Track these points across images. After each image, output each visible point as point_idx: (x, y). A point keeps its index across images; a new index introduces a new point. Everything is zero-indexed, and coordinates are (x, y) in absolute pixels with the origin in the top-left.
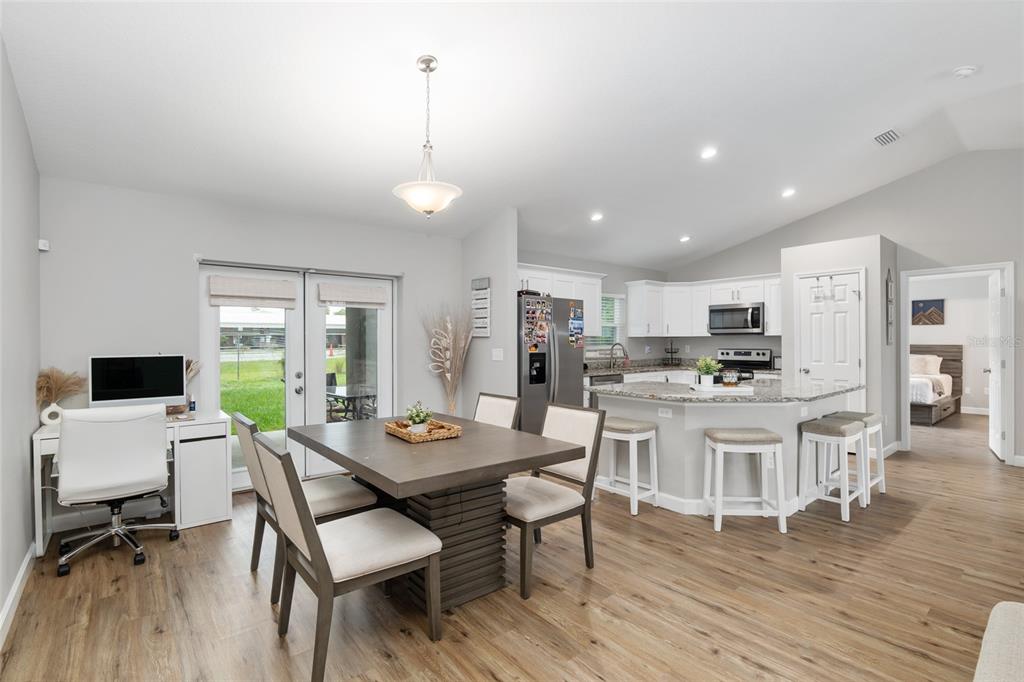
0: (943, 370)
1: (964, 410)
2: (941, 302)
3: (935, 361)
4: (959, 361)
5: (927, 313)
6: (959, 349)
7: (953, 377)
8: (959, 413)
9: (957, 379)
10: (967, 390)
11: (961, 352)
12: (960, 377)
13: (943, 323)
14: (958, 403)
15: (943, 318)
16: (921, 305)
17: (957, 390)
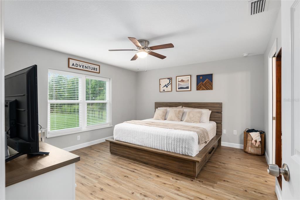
0: (211, 119)
1: (224, 144)
2: (211, 75)
3: (207, 113)
4: (220, 113)
5: (204, 83)
6: (220, 105)
7: (217, 123)
8: (221, 146)
9: (219, 125)
10: (224, 131)
11: (222, 107)
12: (221, 123)
13: (212, 89)
14: (220, 141)
15: (212, 86)
16: (201, 78)
17: (219, 132)
